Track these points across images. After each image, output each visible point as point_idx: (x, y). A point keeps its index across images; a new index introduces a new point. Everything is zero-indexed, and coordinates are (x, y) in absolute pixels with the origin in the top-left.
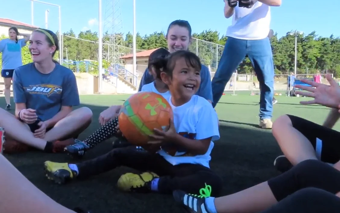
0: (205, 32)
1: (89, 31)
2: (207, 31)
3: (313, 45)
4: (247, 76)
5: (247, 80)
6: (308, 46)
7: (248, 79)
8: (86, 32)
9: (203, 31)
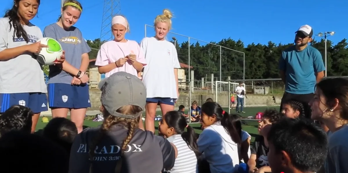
0: (224, 41)
1: (98, 39)
2: (226, 39)
3: (344, 55)
4: (264, 89)
5: (264, 94)
6: (339, 55)
7: (267, 92)
8: (95, 40)
9: (222, 40)
